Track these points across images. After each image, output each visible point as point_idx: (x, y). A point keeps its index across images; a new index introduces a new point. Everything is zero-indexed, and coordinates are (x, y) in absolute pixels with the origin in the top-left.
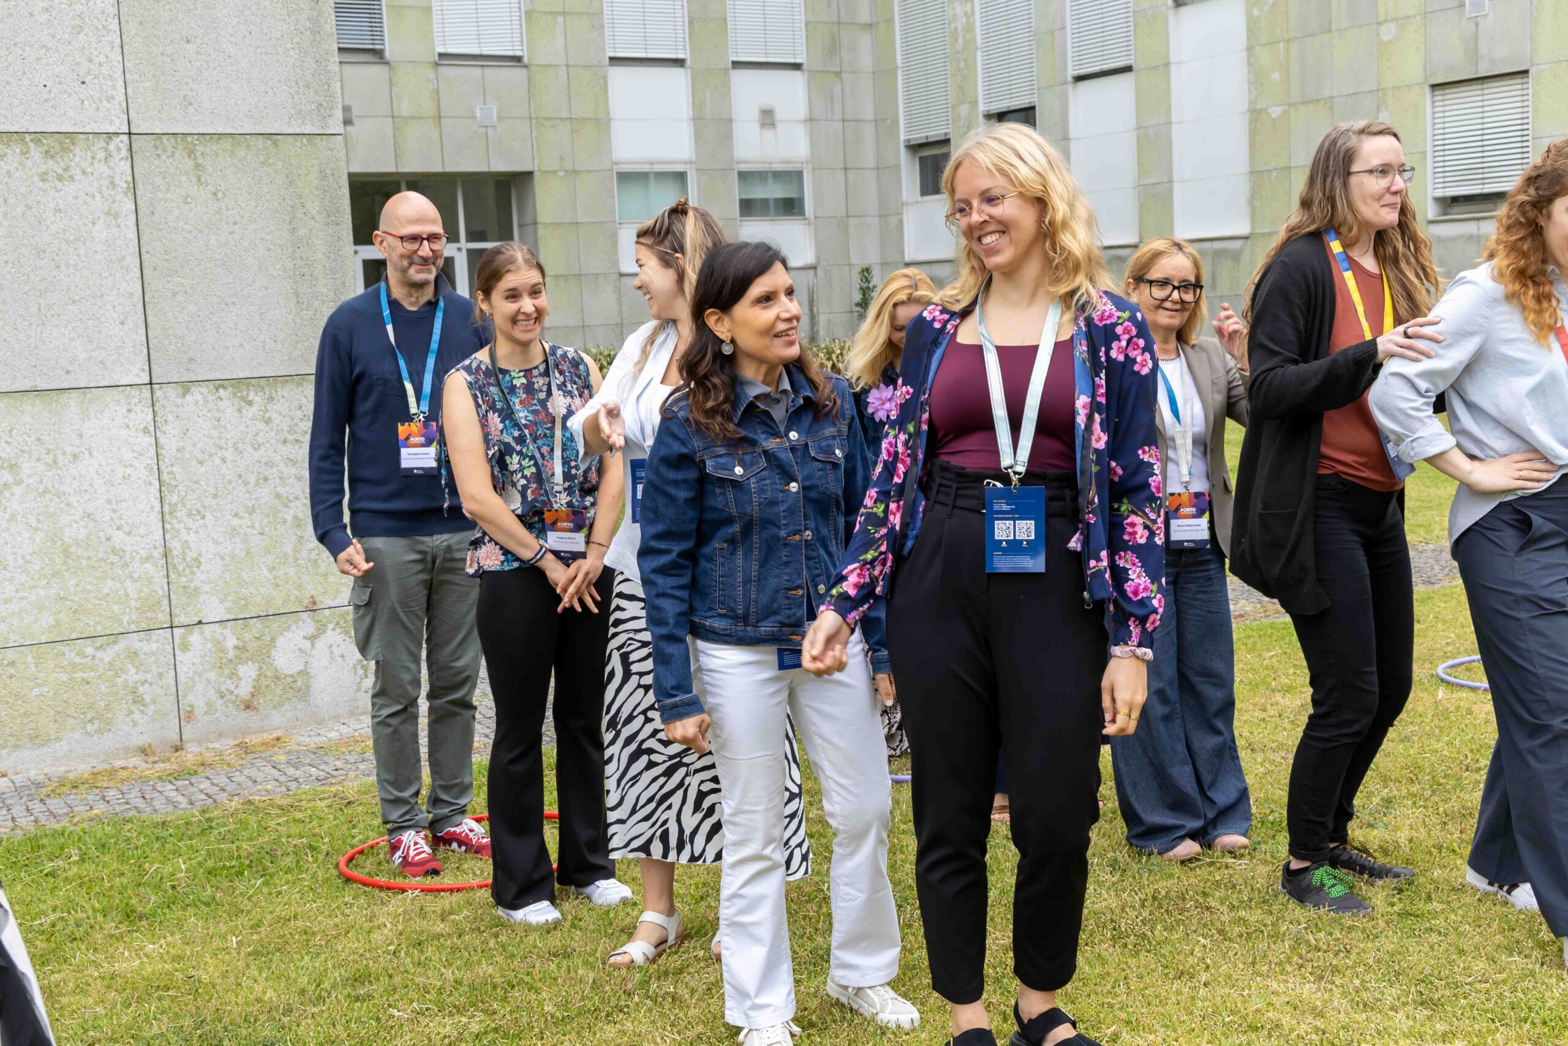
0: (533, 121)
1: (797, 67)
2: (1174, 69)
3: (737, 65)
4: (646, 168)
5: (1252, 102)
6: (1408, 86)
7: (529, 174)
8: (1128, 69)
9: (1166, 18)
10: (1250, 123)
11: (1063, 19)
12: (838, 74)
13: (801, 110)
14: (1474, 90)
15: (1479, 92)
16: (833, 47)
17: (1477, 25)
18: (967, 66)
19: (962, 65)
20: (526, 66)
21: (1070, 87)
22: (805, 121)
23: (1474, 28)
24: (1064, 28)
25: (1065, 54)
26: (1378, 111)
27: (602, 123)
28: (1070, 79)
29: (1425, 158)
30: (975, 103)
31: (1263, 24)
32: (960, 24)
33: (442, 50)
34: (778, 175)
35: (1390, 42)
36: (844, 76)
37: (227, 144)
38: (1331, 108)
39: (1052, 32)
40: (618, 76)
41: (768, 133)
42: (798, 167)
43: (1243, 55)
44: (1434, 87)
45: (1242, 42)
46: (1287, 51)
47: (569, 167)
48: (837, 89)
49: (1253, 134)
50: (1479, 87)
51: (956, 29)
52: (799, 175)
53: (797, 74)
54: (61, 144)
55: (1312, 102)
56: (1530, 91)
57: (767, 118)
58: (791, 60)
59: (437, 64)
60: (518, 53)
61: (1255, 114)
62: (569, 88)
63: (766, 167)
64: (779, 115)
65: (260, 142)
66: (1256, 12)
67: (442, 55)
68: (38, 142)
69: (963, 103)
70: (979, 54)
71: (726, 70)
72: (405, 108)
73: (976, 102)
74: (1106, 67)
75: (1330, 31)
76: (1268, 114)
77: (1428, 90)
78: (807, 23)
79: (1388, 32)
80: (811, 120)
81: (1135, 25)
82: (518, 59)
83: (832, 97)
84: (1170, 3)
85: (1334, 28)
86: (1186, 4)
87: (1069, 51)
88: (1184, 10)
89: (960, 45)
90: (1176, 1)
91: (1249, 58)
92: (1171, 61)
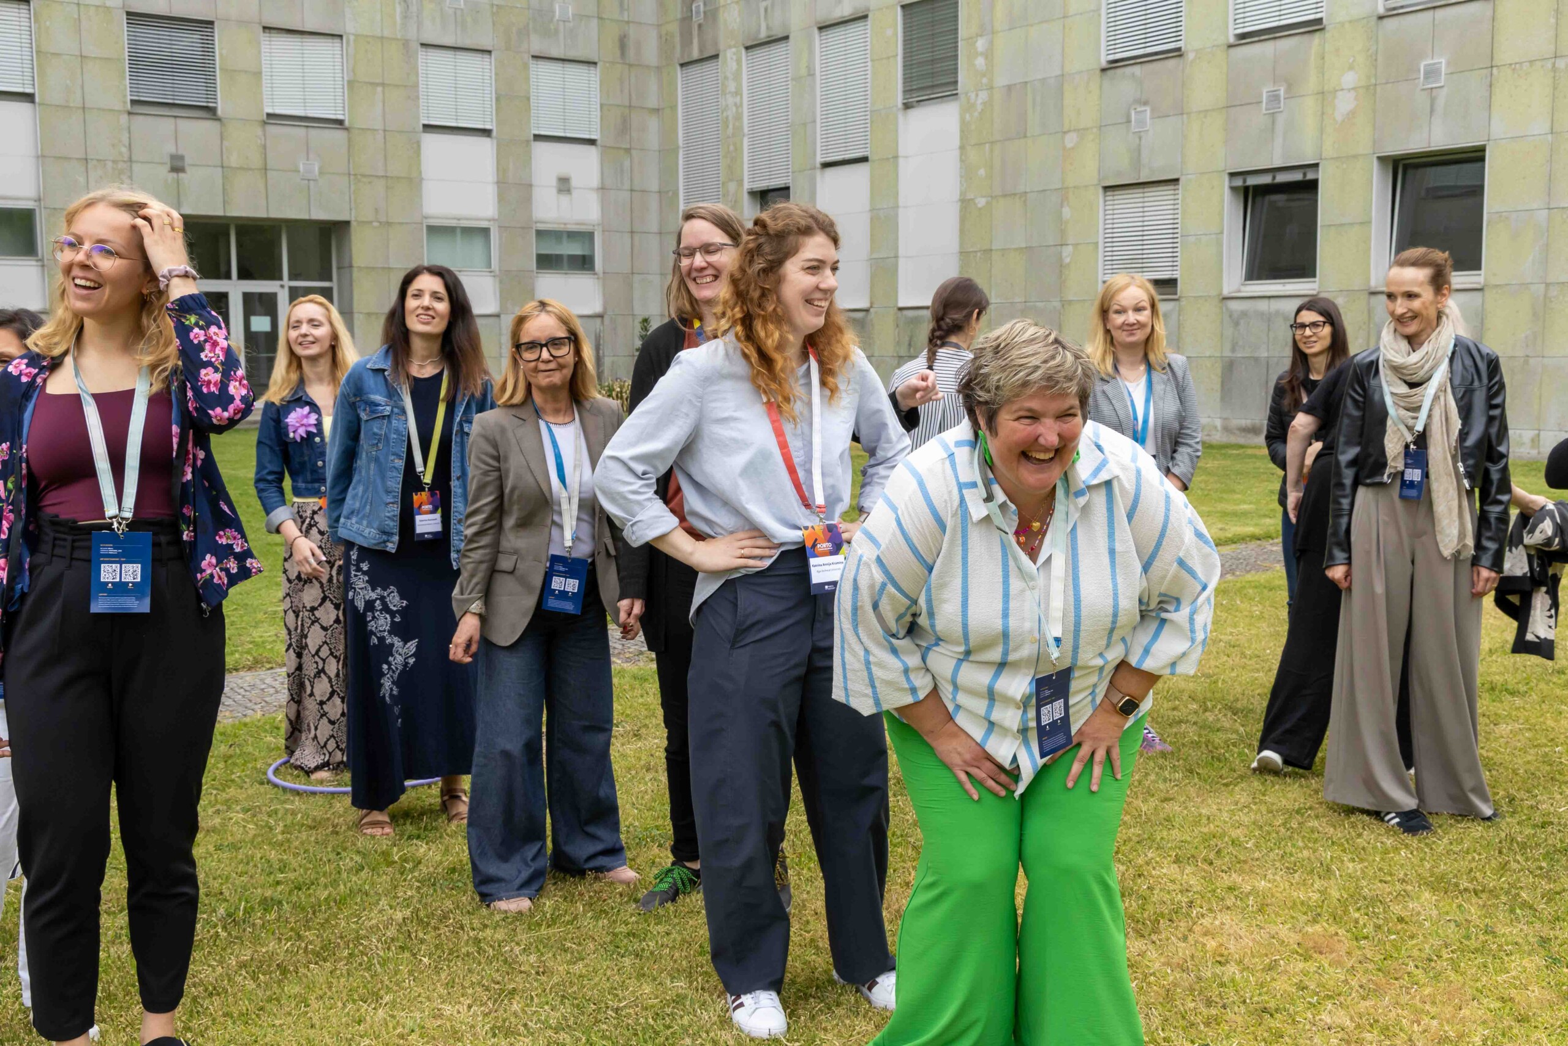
0: (352, 177)
1: (592, 142)
2: (901, 161)
3: (538, 137)
4: (453, 223)
5: (963, 193)
6: (1086, 186)
7: (347, 223)
8: (864, 159)
9: (896, 118)
10: (961, 211)
11: (814, 113)
12: (628, 151)
13: (595, 181)
14: (1136, 195)
15: (1141, 195)
16: (624, 127)
17: (1140, 138)
18: (736, 149)
19: (732, 148)
20: (346, 129)
21: (818, 173)
22: (598, 189)
23: (1137, 140)
24: (814, 121)
25: (815, 143)
26: (1062, 207)
27: (414, 182)
28: (818, 165)
29: (1097, 247)
30: (740, 182)
31: (973, 127)
32: (731, 113)
33: (270, 111)
34: (572, 235)
35: (1073, 148)
36: (634, 152)
38: (1025, 201)
39: (805, 124)
40: (430, 141)
41: (564, 199)
42: (589, 228)
43: (957, 153)
44: (1106, 188)
45: (957, 142)
46: (992, 151)
47: (384, 219)
48: (627, 163)
49: (963, 220)
50: (1141, 190)
51: (727, 118)
52: (590, 236)
53: (592, 148)
55: (1010, 195)
56: (1180, 196)
57: (564, 185)
58: (587, 136)
59: (265, 123)
60: (340, 117)
61: (965, 204)
62: (385, 149)
63: (561, 227)
64: (574, 183)
66: (967, 116)
67: (269, 115)
69: (731, 180)
70: (746, 141)
71: (528, 141)
72: (234, 161)
73: (742, 180)
74: (848, 156)
75: (1025, 137)
76: (975, 204)
77: (1101, 191)
78: (602, 105)
79: (1070, 140)
80: (602, 188)
81: (872, 122)
82: (340, 122)
83: (622, 171)
84: (900, 105)
85: (1028, 134)
86: (912, 107)
87: (818, 141)
88: (911, 112)
89: (730, 131)
90: (904, 104)
91: (961, 155)
92: (900, 154)
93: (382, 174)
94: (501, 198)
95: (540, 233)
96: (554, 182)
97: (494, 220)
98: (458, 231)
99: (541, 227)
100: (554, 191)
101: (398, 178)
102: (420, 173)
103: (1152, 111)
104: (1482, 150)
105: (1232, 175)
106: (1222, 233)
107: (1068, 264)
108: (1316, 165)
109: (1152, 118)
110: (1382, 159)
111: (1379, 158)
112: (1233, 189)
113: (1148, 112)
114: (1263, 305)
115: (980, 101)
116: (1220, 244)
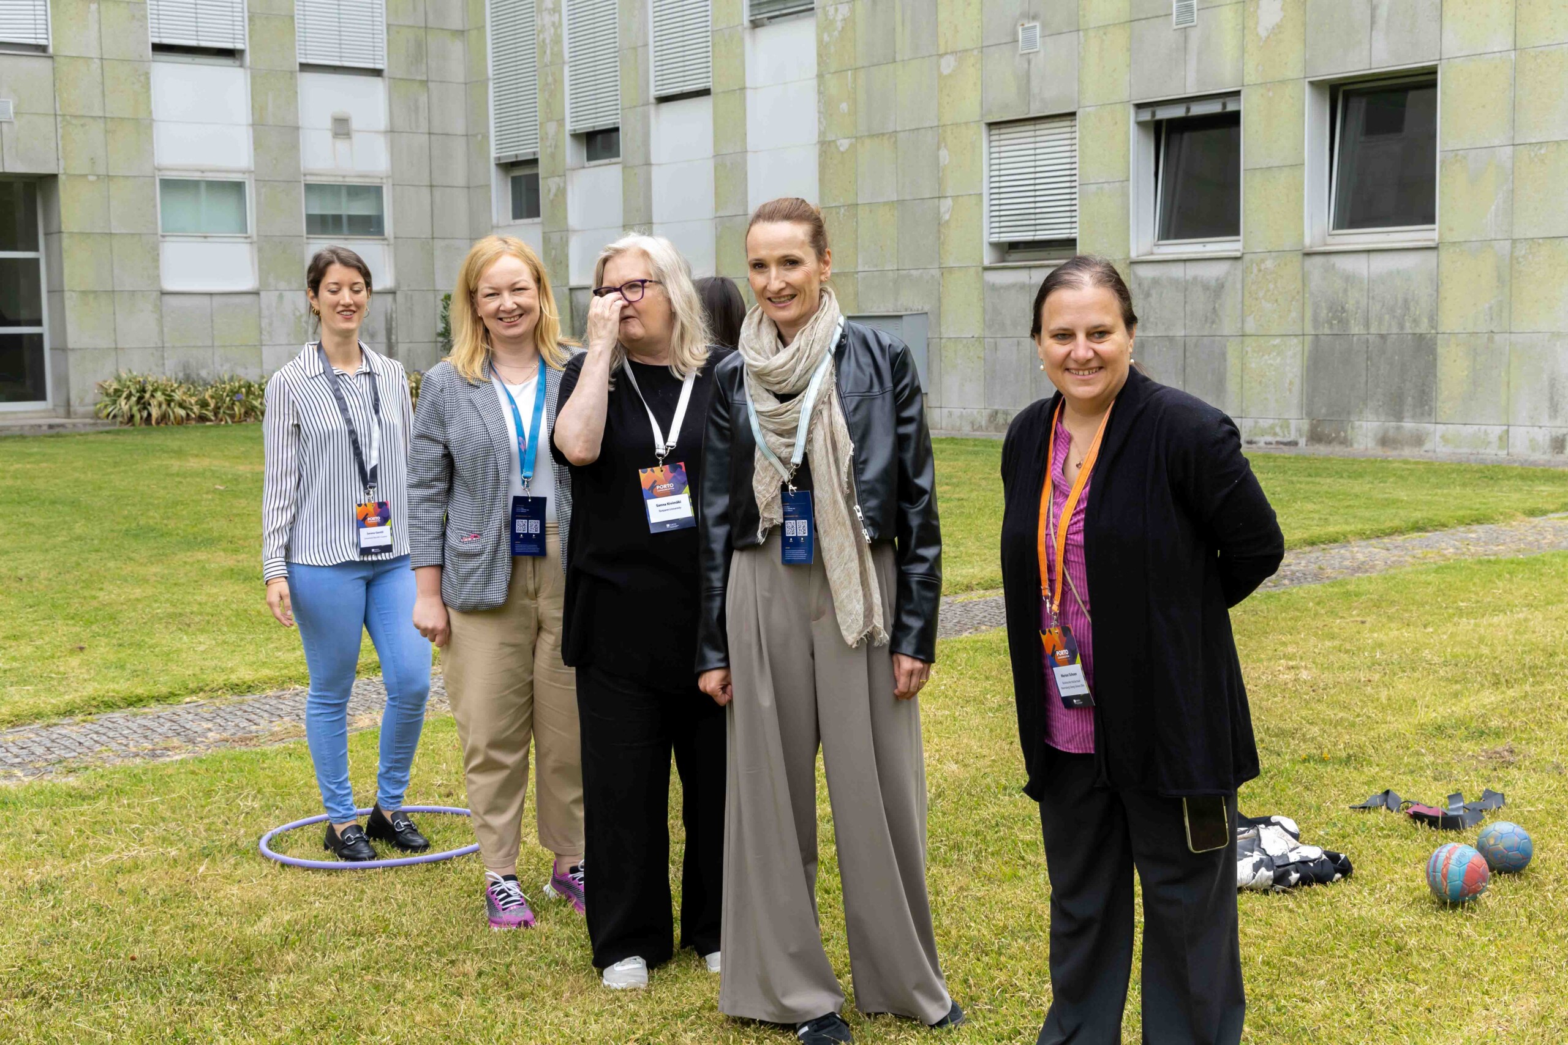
0: (59, 119)
1: (377, 73)
2: (749, 93)
3: (305, 67)
5: (822, 133)
6: (966, 123)
7: (54, 177)
8: (706, 92)
9: (742, 40)
10: (820, 156)
11: (646, 35)
12: (425, 83)
13: (382, 123)
14: (1027, 130)
15: (1032, 134)
16: (419, 53)
17: (1029, 62)
18: (555, 81)
19: (550, 79)
20: (51, 57)
21: (652, 109)
22: (386, 132)
23: (1026, 66)
24: (646, 45)
25: (647, 73)
26: (938, 149)
27: (141, 124)
28: (652, 100)
29: (981, 201)
30: (561, 122)
31: (833, 49)
32: (548, 35)
34: (355, 191)
35: (949, 76)
36: (431, 85)
38: (895, 142)
39: (635, 48)
40: (163, 71)
41: (342, 145)
42: (376, 182)
43: (814, 82)
44: (991, 125)
45: (814, 71)
46: (855, 80)
47: (102, 171)
48: (423, 99)
49: (823, 167)
50: (1032, 127)
51: (544, 41)
52: (377, 191)
53: (379, 80)
55: (878, 135)
56: (1077, 135)
57: (342, 127)
58: (371, 66)
60: (42, 42)
61: (825, 146)
62: (103, 83)
63: (339, 181)
64: (355, 125)
66: (826, 38)
69: (550, 120)
70: (566, 69)
71: (292, 72)
73: (563, 119)
74: (685, 89)
75: (894, 61)
76: (836, 147)
77: (984, 128)
78: (389, 26)
79: (948, 65)
80: (392, 131)
81: (714, 45)
82: (43, 48)
83: (417, 108)
84: (746, 23)
85: (898, 57)
86: (763, 25)
87: (652, 70)
88: (761, 32)
89: (548, 58)
90: (752, 21)
91: (819, 86)
92: (748, 85)
93: (101, 114)
94: (258, 144)
95: (309, 187)
96: (328, 124)
97: (250, 172)
98: (203, 187)
99: (312, 180)
100: (329, 135)
101: (122, 119)
102: (151, 113)
103: (1044, 27)
104: (1432, 72)
105: (1139, 106)
106: (1128, 180)
107: (947, 222)
108: (1237, 93)
109: (1043, 36)
110: (1315, 85)
111: (1312, 83)
112: (1141, 124)
113: (1038, 29)
114: (1177, 271)
115: (840, 17)
116: (1125, 195)
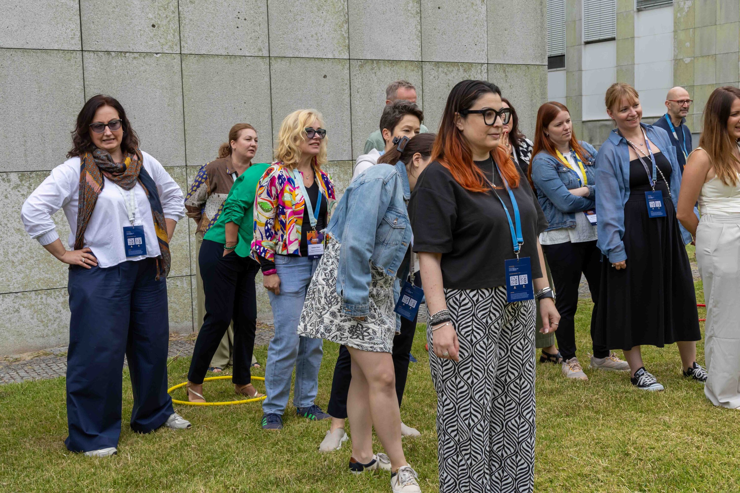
2: (636, 40)
5: (675, 56)
8: (613, 39)
9: (633, 17)
10: (674, 65)
11: (580, 15)
21: (583, 47)
24: (580, 19)
28: (583, 43)
31: (682, 20)
37: (514, 68)
38: (715, 59)
39: (574, 21)
43: (672, 34)
45: (672, 29)
46: (694, 33)
49: (676, 70)
54: (468, 66)
55: (706, 56)
61: (677, 62)
65: (524, 68)
66: (679, 15)
68: (462, 66)
74: (602, 38)
75: (716, 25)
76: (683, 61)
81: (617, 19)
84: (635, 9)
85: (718, 23)
86: (642, 11)
87: (583, 30)
90: (638, 9)
91: (675, 35)
92: (636, 35)
115: (686, 6)
